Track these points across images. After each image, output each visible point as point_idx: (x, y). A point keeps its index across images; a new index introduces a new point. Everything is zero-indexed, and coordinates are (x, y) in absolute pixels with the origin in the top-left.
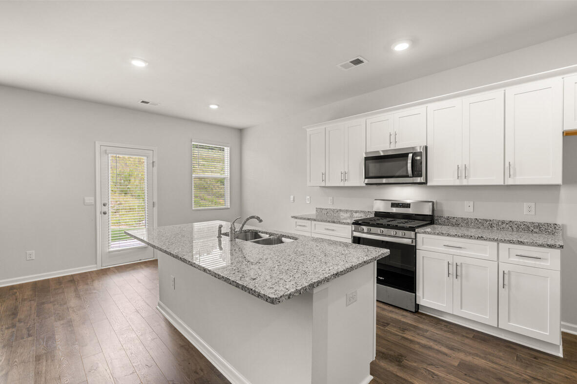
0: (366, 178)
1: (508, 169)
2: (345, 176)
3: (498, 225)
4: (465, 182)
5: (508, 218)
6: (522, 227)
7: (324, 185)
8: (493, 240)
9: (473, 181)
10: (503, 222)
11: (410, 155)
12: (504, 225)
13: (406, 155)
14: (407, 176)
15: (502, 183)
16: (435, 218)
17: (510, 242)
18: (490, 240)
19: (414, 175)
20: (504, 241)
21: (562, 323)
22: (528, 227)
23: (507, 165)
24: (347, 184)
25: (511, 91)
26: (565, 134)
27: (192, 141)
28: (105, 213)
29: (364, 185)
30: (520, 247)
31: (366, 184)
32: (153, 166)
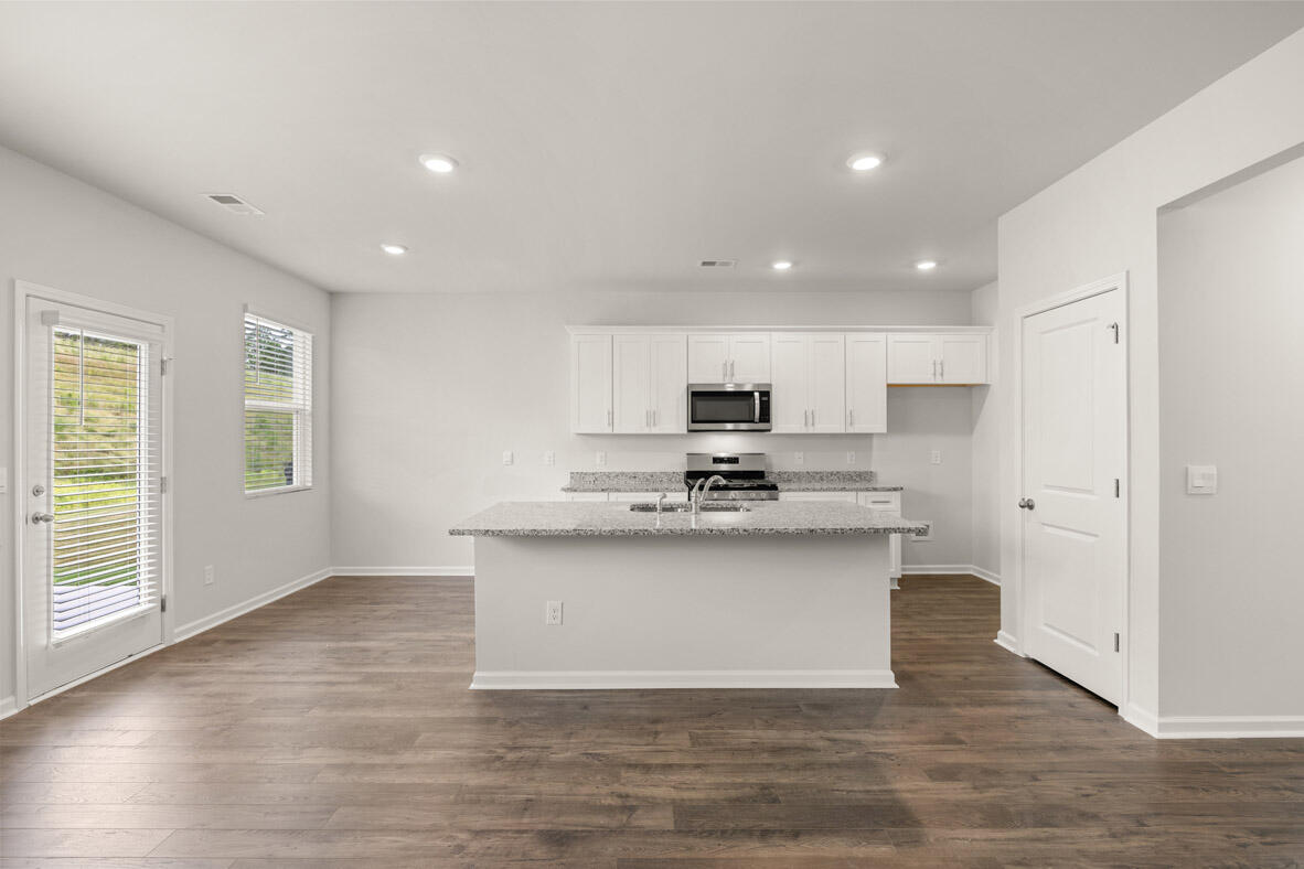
0: (693, 422)
1: (850, 417)
2: (652, 417)
3: (827, 477)
4: (811, 431)
5: (835, 470)
6: (848, 477)
7: (612, 433)
9: (820, 428)
10: (832, 474)
11: (757, 394)
13: (751, 394)
14: (753, 421)
15: (843, 432)
16: (766, 475)
17: (867, 490)
18: (852, 490)
19: (761, 421)
20: (861, 490)
23: (848, 413)
24: (655, 431)
25: (852, 336)
26: (889, 386)
27: (245, 309)
28: (36, 519)
29: (686, 432)
30: (874, 493)
31: (689, 431)
32: (163, 371)
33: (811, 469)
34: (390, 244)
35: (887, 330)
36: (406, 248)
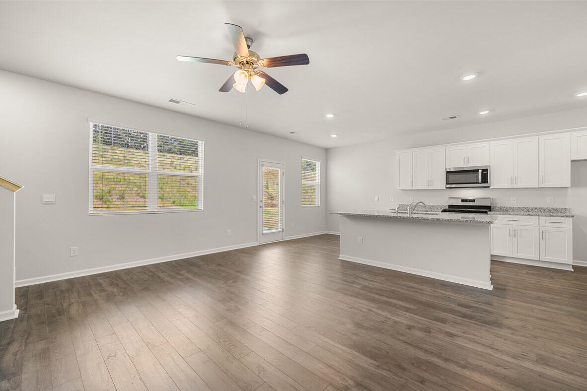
0: (447, 184)
1: (542, 179)
2: (430, 182)
3: (532, 210)
5: (538, 207)
6: (547, 210)
7: (412, 189)
8: (536, 215)
9: (521, 185)
11: (480, 171)
12: (536, 210)
13: (477, 171)
14: (478, 183)
16: (492, 208)
17: (546, 216)
18: (534, 215)
19: (483, 182)
20: (542, 216)
21: (574, 261)
22: (550, 211)
23: (541, 177)
24: (431, 188)
26: (572, 161)
27: (302, 158)
28: (261, 207)
29: (445, 188)
30: (551, 218)
31: (446, 188)
32: (283, 175)
33: (521, 206)
34: (332, 135)
35: (570, 131)
36: (337, 135)
